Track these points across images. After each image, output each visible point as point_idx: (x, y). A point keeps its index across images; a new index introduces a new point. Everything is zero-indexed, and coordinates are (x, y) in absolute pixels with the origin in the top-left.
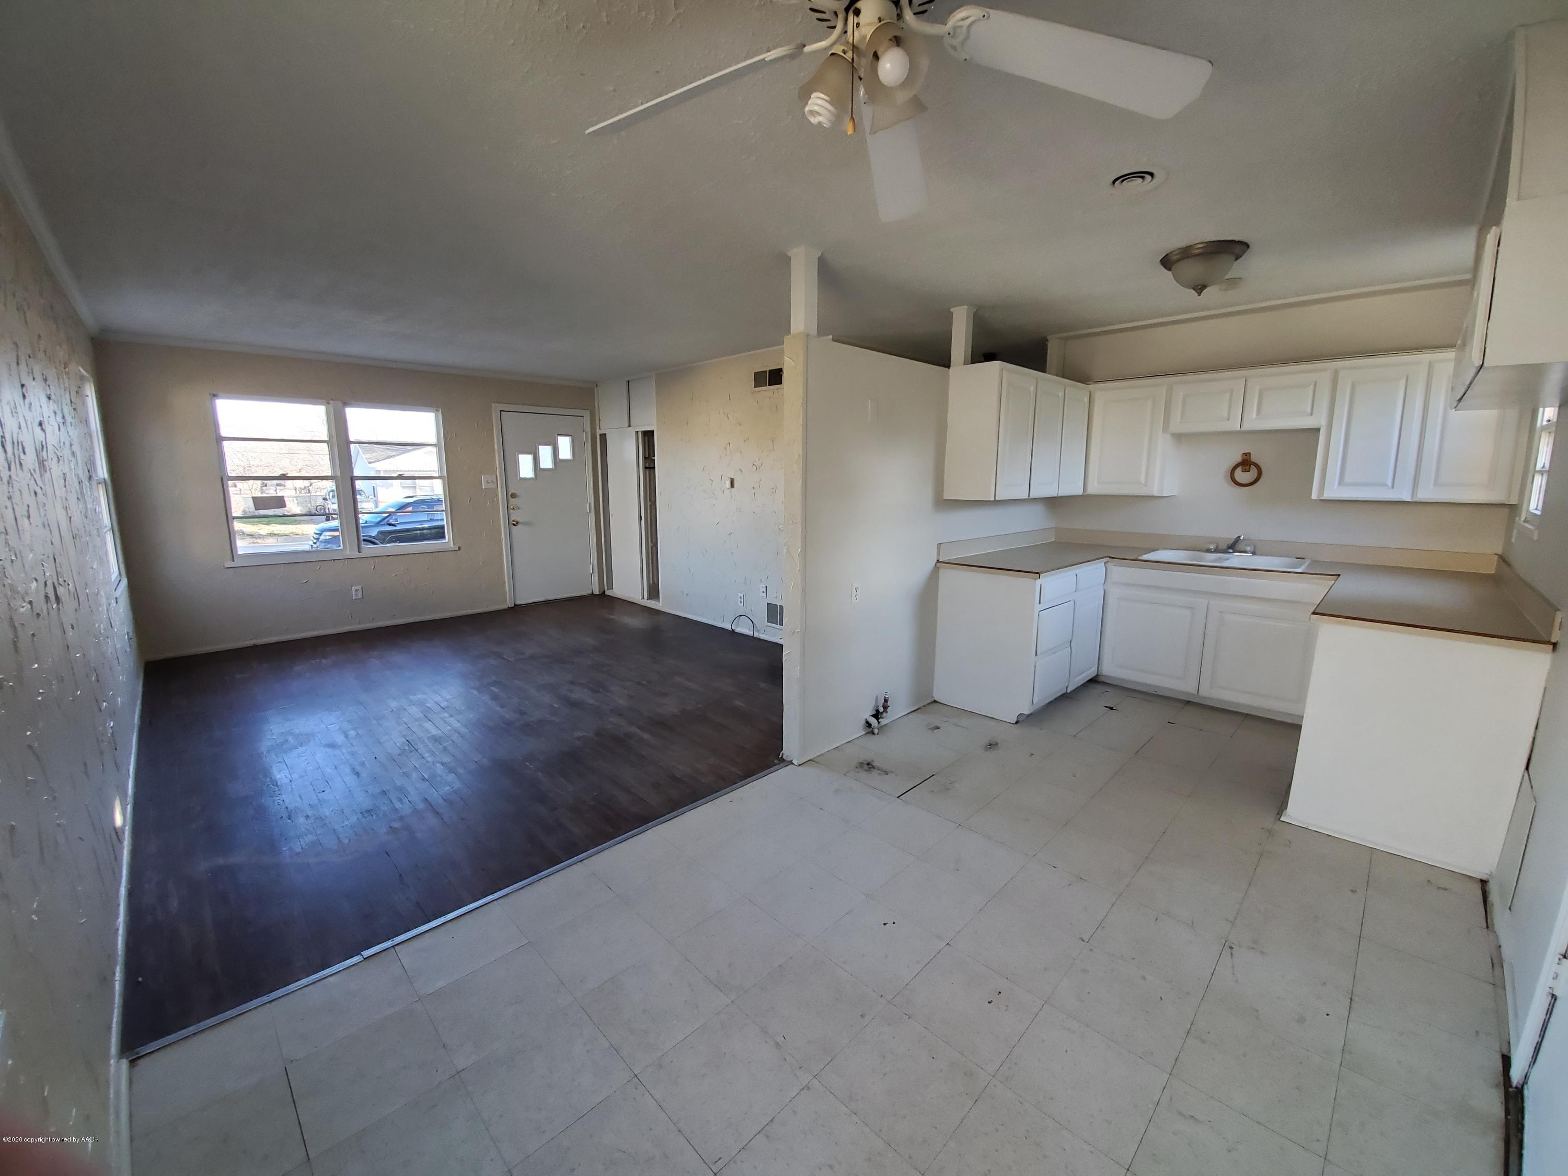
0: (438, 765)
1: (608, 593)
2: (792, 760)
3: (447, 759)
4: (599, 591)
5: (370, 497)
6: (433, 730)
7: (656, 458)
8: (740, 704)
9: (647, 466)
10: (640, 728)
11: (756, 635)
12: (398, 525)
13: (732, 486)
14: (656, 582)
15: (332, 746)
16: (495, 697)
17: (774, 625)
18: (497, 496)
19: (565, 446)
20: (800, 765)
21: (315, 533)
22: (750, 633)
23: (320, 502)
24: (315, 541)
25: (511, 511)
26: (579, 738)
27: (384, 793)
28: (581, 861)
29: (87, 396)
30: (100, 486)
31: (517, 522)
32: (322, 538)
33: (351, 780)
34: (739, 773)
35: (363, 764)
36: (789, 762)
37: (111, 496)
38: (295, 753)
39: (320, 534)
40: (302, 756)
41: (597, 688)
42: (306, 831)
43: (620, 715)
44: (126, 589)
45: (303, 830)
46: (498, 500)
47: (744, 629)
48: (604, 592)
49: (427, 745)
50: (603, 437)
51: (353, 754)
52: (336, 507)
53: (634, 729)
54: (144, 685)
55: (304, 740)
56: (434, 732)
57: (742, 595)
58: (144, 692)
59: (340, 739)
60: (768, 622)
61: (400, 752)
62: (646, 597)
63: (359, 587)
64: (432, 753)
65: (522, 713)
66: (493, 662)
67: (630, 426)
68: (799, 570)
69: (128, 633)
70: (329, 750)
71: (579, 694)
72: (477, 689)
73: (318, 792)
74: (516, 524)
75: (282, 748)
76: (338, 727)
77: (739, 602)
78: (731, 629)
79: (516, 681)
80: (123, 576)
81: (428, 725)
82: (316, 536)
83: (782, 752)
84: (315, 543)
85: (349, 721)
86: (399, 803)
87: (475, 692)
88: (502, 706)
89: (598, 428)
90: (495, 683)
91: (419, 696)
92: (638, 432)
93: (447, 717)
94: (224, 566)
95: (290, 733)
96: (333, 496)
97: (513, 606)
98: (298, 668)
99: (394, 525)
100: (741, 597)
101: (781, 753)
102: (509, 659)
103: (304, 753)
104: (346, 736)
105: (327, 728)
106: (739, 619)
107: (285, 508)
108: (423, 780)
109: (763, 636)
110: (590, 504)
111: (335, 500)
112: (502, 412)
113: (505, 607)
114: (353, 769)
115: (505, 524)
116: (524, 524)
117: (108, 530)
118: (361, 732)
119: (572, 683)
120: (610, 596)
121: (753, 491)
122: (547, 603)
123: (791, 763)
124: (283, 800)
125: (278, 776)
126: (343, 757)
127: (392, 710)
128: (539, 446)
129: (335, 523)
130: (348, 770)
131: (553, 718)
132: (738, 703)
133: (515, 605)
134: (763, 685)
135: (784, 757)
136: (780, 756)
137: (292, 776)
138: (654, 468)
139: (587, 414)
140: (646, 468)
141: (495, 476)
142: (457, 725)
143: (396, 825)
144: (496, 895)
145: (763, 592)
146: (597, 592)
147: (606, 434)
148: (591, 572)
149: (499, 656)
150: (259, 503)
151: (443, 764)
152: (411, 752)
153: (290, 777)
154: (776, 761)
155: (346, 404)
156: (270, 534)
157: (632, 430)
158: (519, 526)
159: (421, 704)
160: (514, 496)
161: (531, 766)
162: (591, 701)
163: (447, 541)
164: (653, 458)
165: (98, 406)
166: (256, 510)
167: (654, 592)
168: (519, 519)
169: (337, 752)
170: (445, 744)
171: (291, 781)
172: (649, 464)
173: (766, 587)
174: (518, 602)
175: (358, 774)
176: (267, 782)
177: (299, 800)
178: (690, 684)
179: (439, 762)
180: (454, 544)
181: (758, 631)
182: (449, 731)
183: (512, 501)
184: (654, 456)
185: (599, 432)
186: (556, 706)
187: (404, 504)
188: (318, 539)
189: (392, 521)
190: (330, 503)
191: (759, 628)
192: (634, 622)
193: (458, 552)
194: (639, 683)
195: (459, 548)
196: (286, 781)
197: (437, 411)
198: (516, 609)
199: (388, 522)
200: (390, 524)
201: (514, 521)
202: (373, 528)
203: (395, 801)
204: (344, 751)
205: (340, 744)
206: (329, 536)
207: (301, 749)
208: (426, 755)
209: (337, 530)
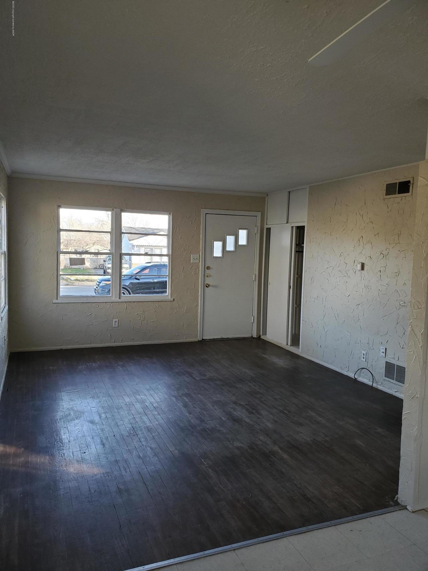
0: (149, 449)
1: (263, 337)
2: (407, 506)
3: (154, 446)
4: (257, 335)
5: (128, 261)
6: (148, 423)
7: (305, 245)
8: (361, 443)
9: (297, 250)
10: (281, 449)
11: (375, 385)
12: (141, 280)
13: (363, 268)
14: (297, 333)
15: (92, 422)
16: (186, 406)
17: (390, 380)
18: (199, 268)
19: (243, 235)
20: (413, 512)
21: (98, 282)
22: (370, 383)
23: (102, 262)
24: (97, 286)
25: (206, 278)
26: (237, 448)
27: (117, 461)
28: (234, 550)
29: (2, 207)
30: (2, 255)
31: (209, 285)
32: (101, 284)
33: (99, 447)
34: (359, 506)
35: (107, 438)
36: (403, 506)
37: (6, 261)
38: (73, 423)
39: (100, 283)
40: (76, 426)
41: (252, 410)
42: (73, 478)
43: (267, 435)
44: (7, 312)
45: (72, 477)
46: (199, 270)
47: (365, 379)
48: (260, 336)
49: (143, 433)
50: (269, 230)
51: (102, 430)
52: (110, 266)
53: (276, 448)
54: (8, 367)
55: (79, 415)
56: (148, 424)
57: (365, 352)
58: (7, 371)
59: (97, 419)
60: (385, 377)
61: (128, 434)
62: (289, 344)
63: (117, 320)
64: (146, 440)
65: (202, 421)
66: (187, 379)
67: (288, 223)
68: (421, 347)
69: (5, 336)
70: (91, 425)
71: (240, 413)
72: (175, 397)
73: (82, 452)
74: (208, 286)
75: (67, 418)
76: (97, 410)
77: (362, 357)
78: (354, 378)
79: (199, 395)
80: (6, 304)
81: (145, 418)
82: (98, 283)
83: (398, 495)
84: (97, 288)
85: (103, 407)
86: (124, 471)
87: (174, 399)
88: (190, 413)
89: (265, 224)
90: (186, 395)
91: (142, 397)
92: (293, 227)
93: (157, 415)
94: (52, 302)
95: (72, 409)
96: (109, 259)
97: (201, 340)
98: (80, 367)
99: (138, 279)
100: (364, 354)
101: (396, 497)
102: (196, 378)
103: (78, 424)
104: (100, 417)
105: (91, 409)
106: (361, 371)
107: (84, 265)
108: (139, 457)
109: (380, 388)
110: (255, 275)
111: (111, 262)
112: (206, 214)
113: (196, 340)
114: (102, 441)
115: (201, 285)
116: (213, 286)
117: (3, 279)
118: (108, 415)
119: (235, 403)
120: (264, 340)
121: (380, 274)
122: (222, 340)
123: (405, 508)
124: (64, 454)
125: (63, 437)
126: (97, 431)
127: (126, 404)
128: (227, 236)
129: (109, 277)
130: (99, 441)
131: (221, 429)
132: (359, 442)
133: (202, 339)
134: (380, 430)
135: (398, 501)
136: (396, 499)
137: (70, 438)
138: (303, 252)
139: (259, 214)
140: (296, 252)
141: (199, 255)
142: (162, 422)
143: (122, 487)
144: (177, 560)
145: (383, 352)
146: (255, 336)
147: (270, 228)
148: (252, 321)
149: (190, 374)
150: (73, 262)
151: (151, 448)
152: (134, 435)
153: (69, 439)
154: (391, 503)
155: (122, 211)
156: (76, 280)
157: (289, 226)
158: (210, 288)
159: (143, 402)
160: (208, 268)
161: (205, 463)
162: (248, 420)
163: (167, 295)
164: (302, 245)
165: (6, 212)
166: (70, 265)
167: (295, 340)
168: (209, 283)
169: (94, 427)
170: (153, 435)
171: (69, 442)
172: (299, 249)
173: (386, 349)
174: (204, 338)
175: (103, 445)
176: (57, 439)
177: (72, 455)
178: (320, 419)
179: (149, 447)
180: (171, 297)
181: (377, 382)
182: (157, 425)
183: (207, 271)
184: (303, 244)
185: (266, 226)
186: (224, 419)
187: (146, 267)
188: (99, 285)
189: (138, 277)
190: (107, 263)
191: (377, 381)
192: (280, 362)
193: (173, 302)
194: (282, 412)
195: (174, 299)
196: (67, 441)
197: (170, 214)
198: (203, 342)
199: (136, 277)
200: (137, 279)
201: (207, 284)
202: (127, 281)
203: (122, 469)
204: (98, 427)
205: (97, 422)
206: (104, 284)
207: (77, 421)
208: (142, 440)
209: (109, 280)
